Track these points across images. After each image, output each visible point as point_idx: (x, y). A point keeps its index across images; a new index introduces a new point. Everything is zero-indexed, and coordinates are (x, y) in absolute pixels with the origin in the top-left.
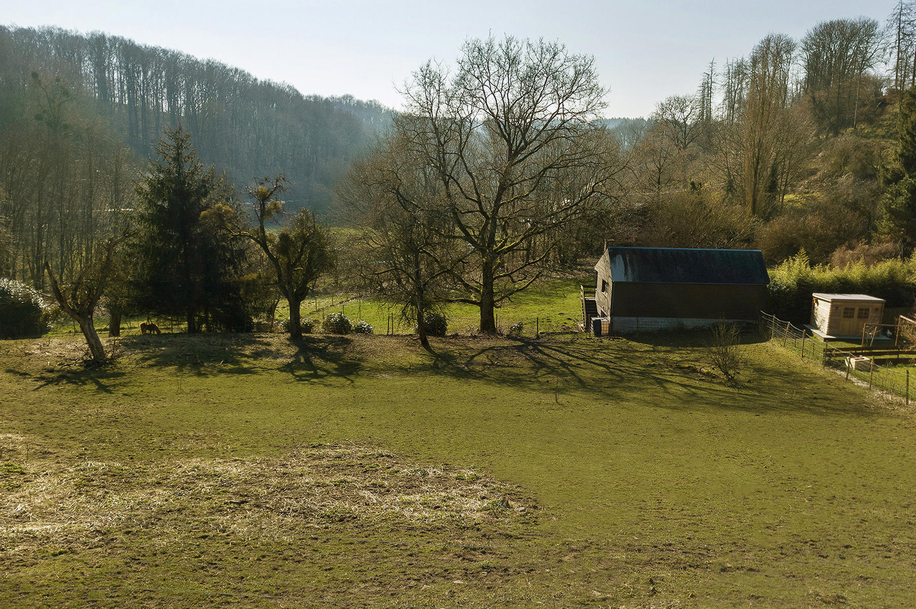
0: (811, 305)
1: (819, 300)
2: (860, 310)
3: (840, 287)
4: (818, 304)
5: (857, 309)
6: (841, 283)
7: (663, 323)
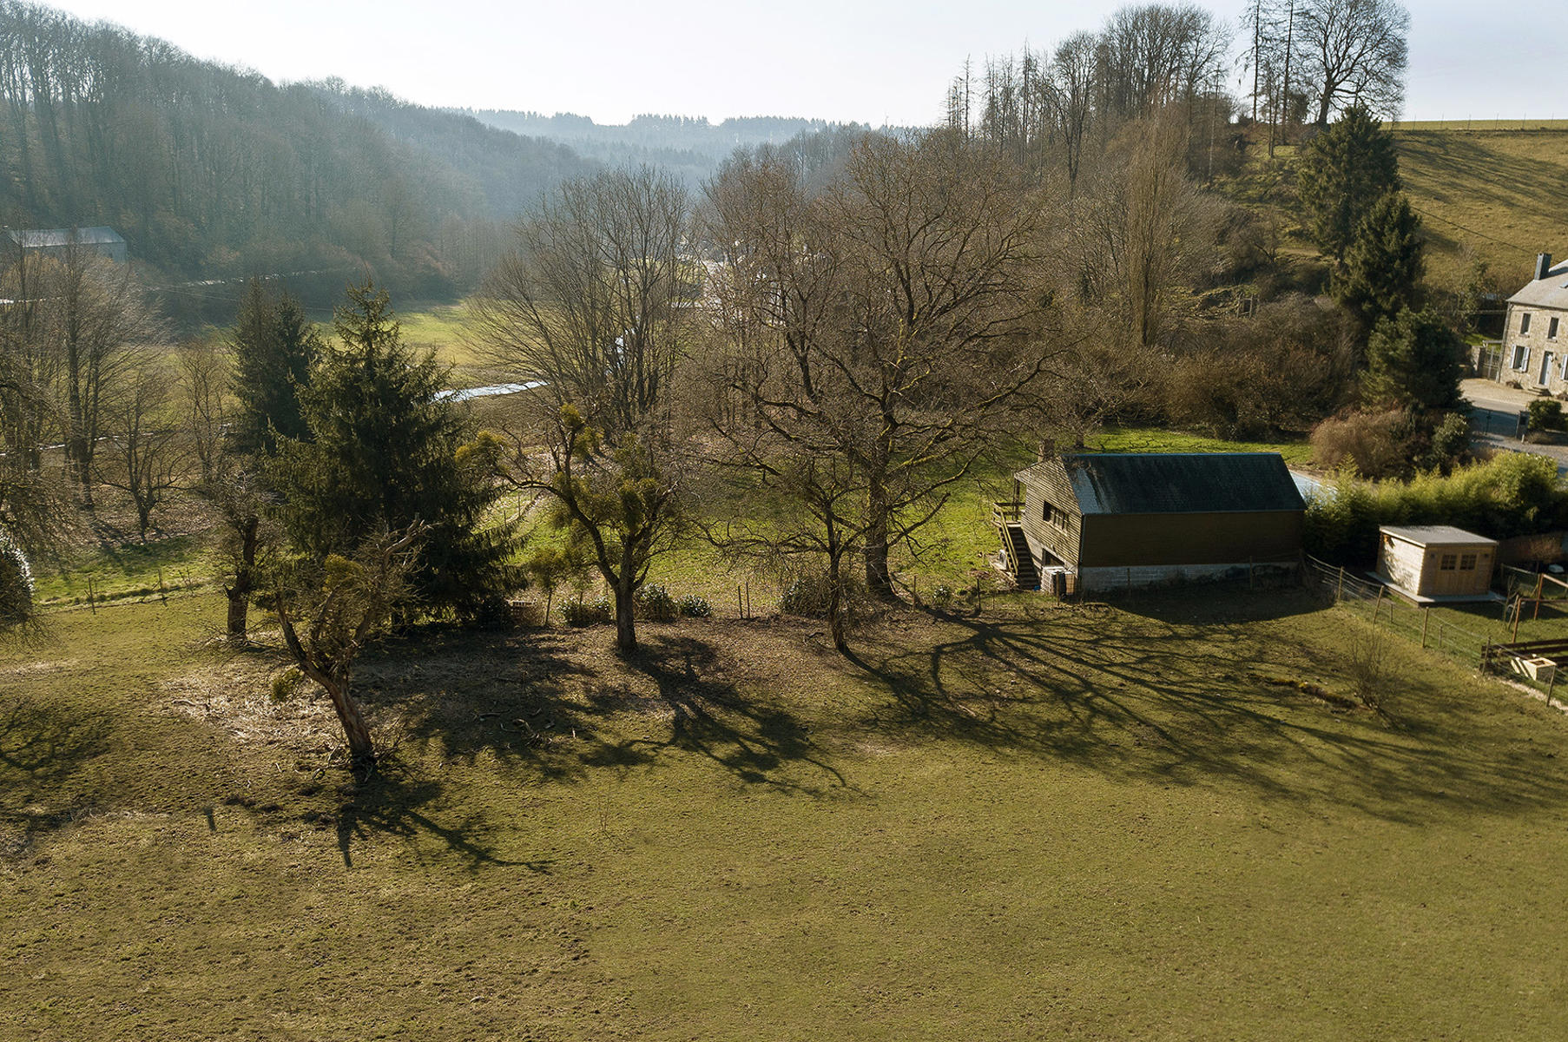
0: (1379, 545)
1: (1393, 540)
2: (1464, 557)
4: (1392, 545)
5: (1460, 556)
7: (1153, 573)
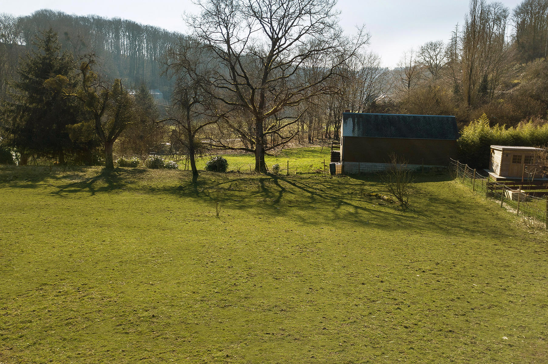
0: (490, 154)
1: (495, 151)
2: (526, 157)
3: (513, 141)
4: (494, 153)
5: (523, 156)
6: (514, 139)
7: (380, 166)
